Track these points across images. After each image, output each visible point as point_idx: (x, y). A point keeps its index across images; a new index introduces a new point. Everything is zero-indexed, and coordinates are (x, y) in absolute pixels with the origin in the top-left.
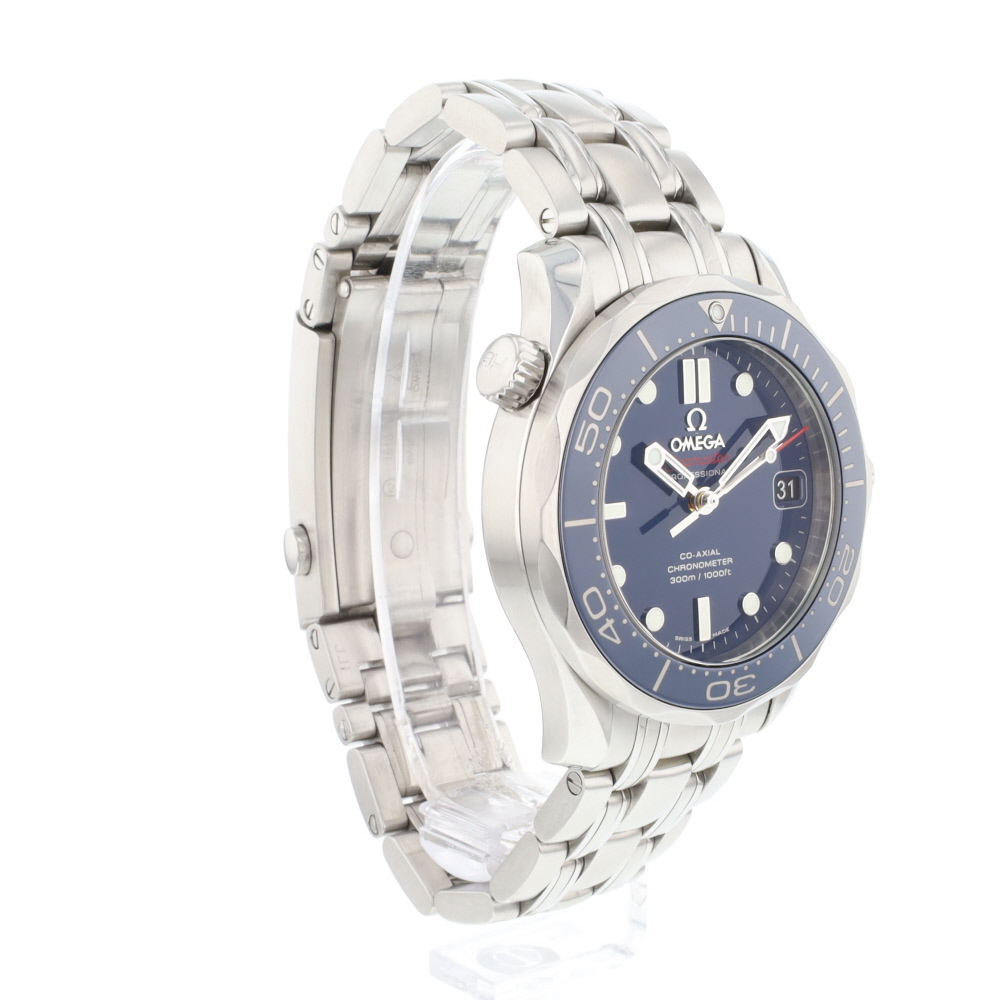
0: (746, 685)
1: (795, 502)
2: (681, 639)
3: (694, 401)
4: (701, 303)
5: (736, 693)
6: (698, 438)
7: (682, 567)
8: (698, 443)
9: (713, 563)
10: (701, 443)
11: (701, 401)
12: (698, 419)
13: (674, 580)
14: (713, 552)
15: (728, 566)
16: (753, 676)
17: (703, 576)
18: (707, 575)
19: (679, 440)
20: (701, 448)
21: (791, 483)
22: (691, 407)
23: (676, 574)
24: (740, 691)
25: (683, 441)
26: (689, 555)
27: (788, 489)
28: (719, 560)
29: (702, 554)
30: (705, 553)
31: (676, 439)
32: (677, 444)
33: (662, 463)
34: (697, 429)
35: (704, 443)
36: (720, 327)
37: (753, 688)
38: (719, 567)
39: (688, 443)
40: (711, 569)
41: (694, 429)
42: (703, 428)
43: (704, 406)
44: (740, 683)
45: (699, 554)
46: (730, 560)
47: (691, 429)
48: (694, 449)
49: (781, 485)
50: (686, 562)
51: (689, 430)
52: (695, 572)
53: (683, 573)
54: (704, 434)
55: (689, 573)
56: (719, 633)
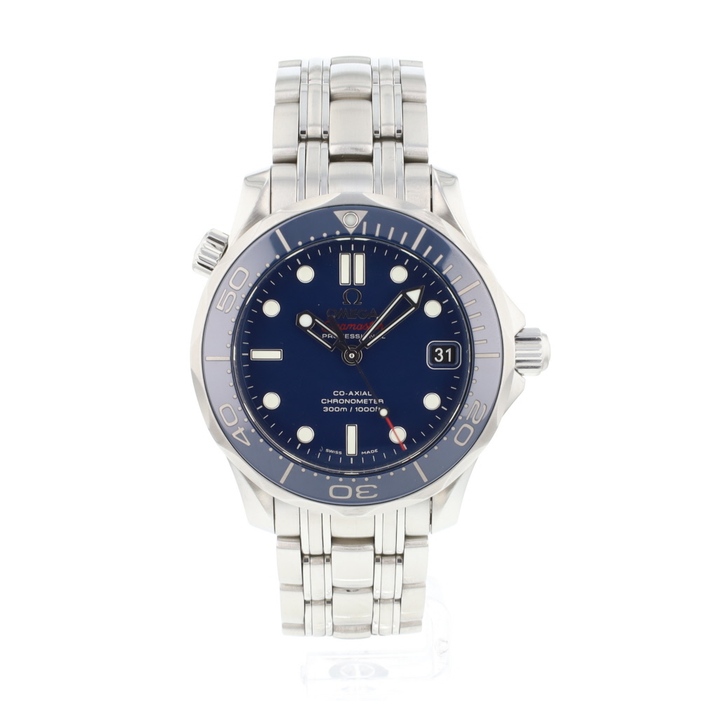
0: (368, 492)
1: (450, 365)
2: (332, 451)
3: (349, 283)
4: (337, 213)
5: (358, 496)
7: (335, 401)
9: (365, 401)
11: (356, 283)
13: (326, 409)
14: (365, 393)
15: (379, 405)
16: (375, 487)
17: (354, 409)
18: (358, 409)
21: (449, 351)
23: (329, 405)
24: (361, 495)
26: (341, 393)
27: (445, 355)
28: (371, 400)
29: (354, 393)
30: (357, 393)
37: (375, 496)
38: (370, 405)
40: (363, 405)
42: (358, 303)
44: (361, 489)
45: (351, 393)
46: (381, 401)
49: (439, 352)
50: (339, 397)
52: (347, 405)
53: (335, 405)
55: (340, 406)
56: (368, 452)
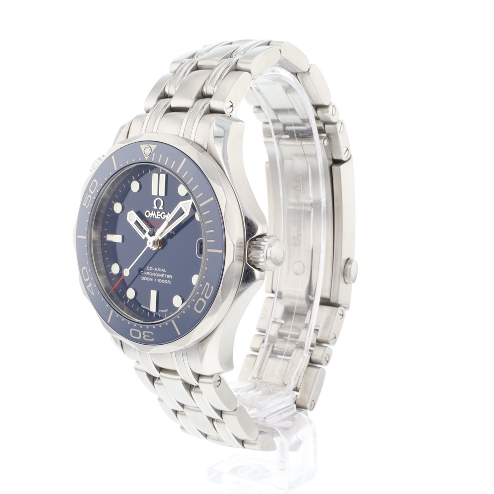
0: (149, 336)
3: (156, 194)
4: (141, 146)
5: (144, 338)
6: (158, 212)
7: (148, 273)
8: (158, 215)
9: (162, 276)
10: (159, 215)
11: (160, 195)
12: (158, 203)
13: (143, 278)
14: (163, 270)
15: (170, 279)
16: (152, 333)
17: (157, 280)
18: (159, 280)
19: (149, 212)
20: (159, 218)
22: (155, 197)
23: (144, 276)
24: (146, 338)
25: (151, 213)
26: (151, 268)
28: (166, 275)
29: (157, 269)
30: (159, 270)
31: (148, 211)
32: (147, 214)
33: (135, 221)
34: (158, 208)
35: (161, 215)
36: (146, 158)
37: (153, 340)
38: (165, 278)
39: (153, 214)
40: (161, 278)
41: (157, 208)
42: (161, 208)
43: (161, 197)
44: (145, 334)
45: (156, 269)
46: (171, 276)
47: (155, 207)
48: (156, 217)
50: (149, 271)
51: (154, 208)
52: (153, 277)
53: (148, 276)
54: (161, 211)
55: (150, 277)
56: (163, 311)
